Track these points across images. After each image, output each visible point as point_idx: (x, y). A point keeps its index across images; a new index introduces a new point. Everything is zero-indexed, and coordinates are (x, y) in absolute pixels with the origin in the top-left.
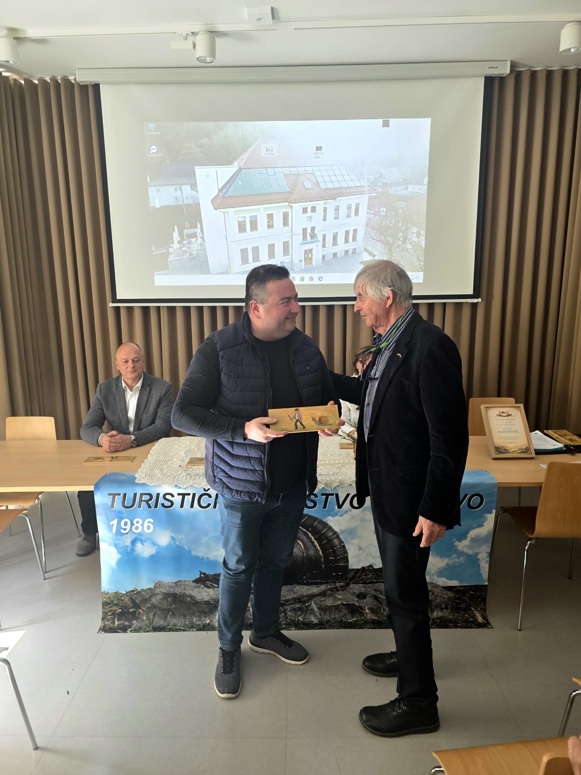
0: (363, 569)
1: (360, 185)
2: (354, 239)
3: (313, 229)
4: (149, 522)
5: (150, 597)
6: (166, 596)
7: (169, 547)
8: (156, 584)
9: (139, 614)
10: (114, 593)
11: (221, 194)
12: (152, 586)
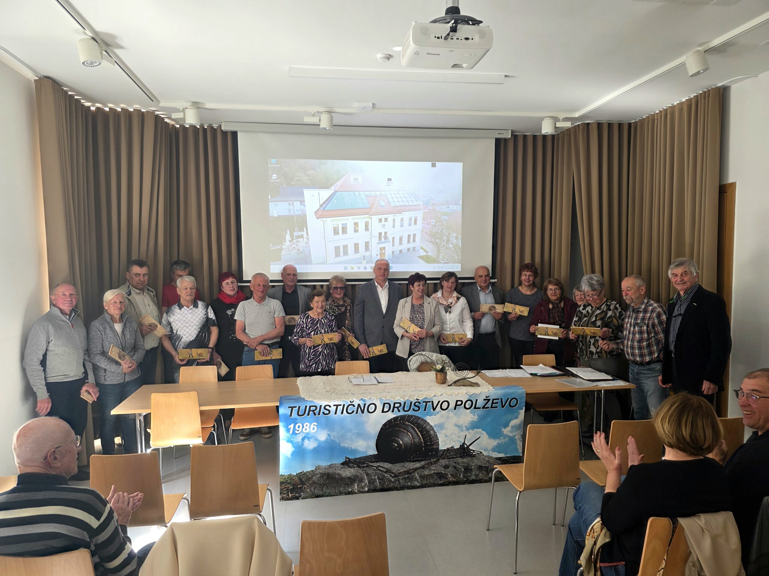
0: (448, 449)
1: (417, 204)
2: (414, 241)
3: (386, 233)
4: (314, 425)
5: (312, 476)
6: (323, 475)
7: (326, 441)
8: (317, 467)
9: (305, 488)
10: (289, 475)
11: (322, 208)
12: (314, 469)
